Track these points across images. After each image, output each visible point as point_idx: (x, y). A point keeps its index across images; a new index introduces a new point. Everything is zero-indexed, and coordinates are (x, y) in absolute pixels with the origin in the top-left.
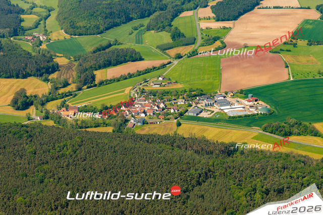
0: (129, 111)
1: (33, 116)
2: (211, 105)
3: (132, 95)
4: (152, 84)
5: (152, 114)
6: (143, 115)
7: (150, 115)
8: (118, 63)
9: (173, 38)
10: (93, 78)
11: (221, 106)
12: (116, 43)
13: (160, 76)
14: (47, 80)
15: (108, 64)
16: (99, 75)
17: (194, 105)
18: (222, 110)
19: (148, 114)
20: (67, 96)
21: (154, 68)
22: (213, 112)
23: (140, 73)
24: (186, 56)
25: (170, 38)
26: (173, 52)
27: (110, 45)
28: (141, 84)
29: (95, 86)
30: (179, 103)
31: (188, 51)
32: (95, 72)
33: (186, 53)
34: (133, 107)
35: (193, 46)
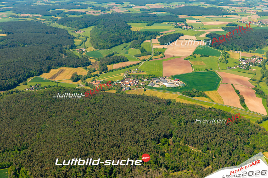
0: (123, 83)
1: (81, 84)
2: (159, 82)
3: (124, 77)
4: (133, 72)
5: (133, 85)
6: (129, 86)
7: (132, 86)
8: (118, 62)
9: (141, 52)
10: (107, 68)
11: (163, 82)
12: (116, 53)
13: (136, 69)
14: (86, 69)
15: (113, 63)
16: (110, 67)
17: (151, 82)
18: (164, 84)
19: (131, 85)
20: (95, 76)
21: (134, 65)
22: (160, 85)
23: (127, 67)
24: (147, 60)
25: (140, 52)
26: (141, 58)
27: (113, 54)
28: (128, 72)
29: (108, 72)
30: (145, 81)
31: (148, 58)
32: (107, 66)
33: (147, 58)
34: (124, 82)
35: (150, 55)
